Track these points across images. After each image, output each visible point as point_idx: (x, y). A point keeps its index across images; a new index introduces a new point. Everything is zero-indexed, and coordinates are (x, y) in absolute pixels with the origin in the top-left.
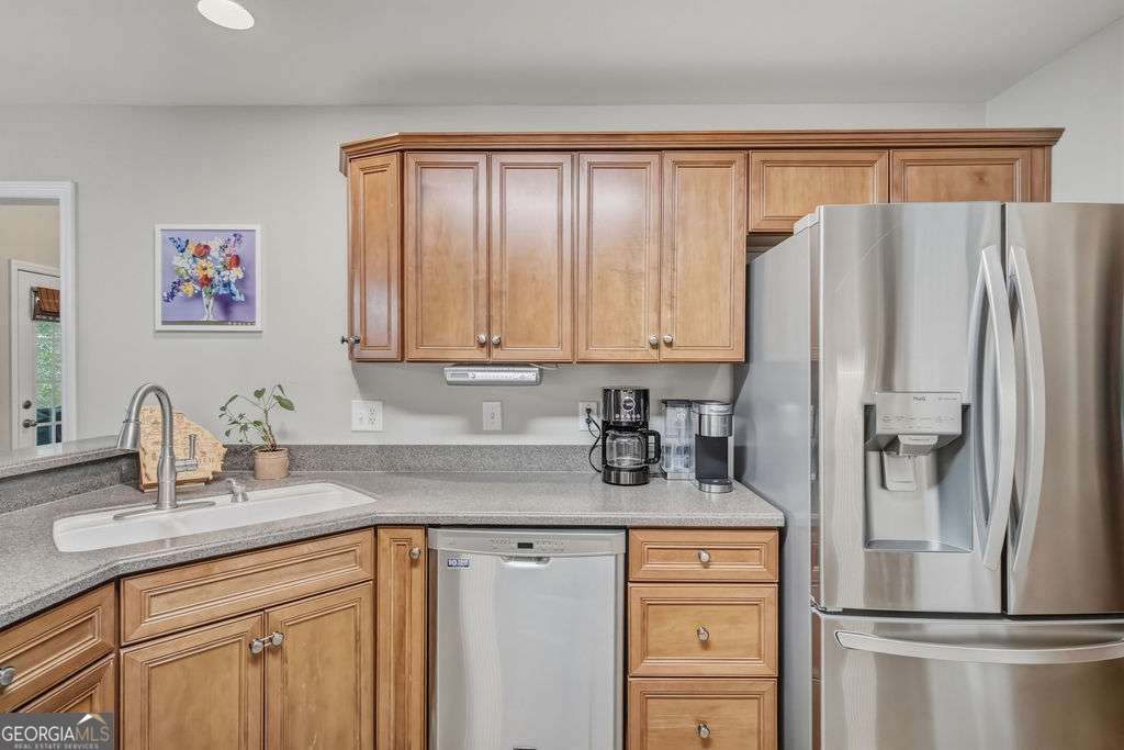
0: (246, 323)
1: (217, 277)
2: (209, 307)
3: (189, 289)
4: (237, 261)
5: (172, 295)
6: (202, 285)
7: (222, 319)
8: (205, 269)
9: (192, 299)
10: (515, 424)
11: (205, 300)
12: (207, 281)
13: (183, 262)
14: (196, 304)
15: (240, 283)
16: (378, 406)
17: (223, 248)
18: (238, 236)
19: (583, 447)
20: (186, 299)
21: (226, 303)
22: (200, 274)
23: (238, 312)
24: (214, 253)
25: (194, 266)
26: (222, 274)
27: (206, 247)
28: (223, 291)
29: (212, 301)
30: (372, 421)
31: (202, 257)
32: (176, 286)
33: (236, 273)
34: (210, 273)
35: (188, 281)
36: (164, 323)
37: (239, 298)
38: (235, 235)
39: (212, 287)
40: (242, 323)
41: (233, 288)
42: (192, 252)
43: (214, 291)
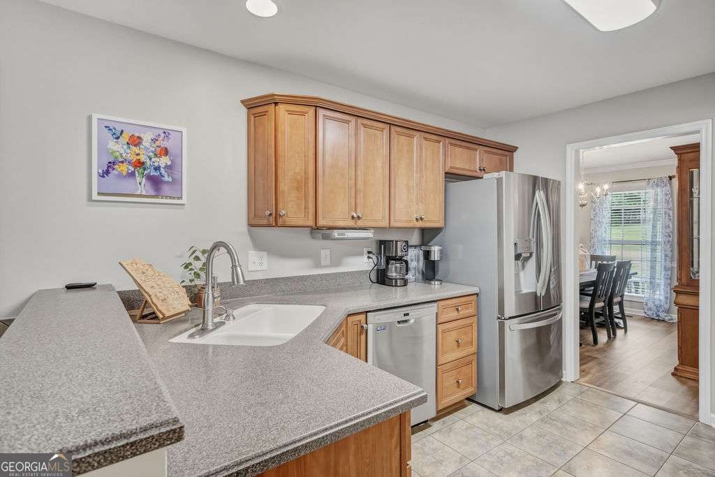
0: (174, 198)
1: (148, 160)
2: (141, 185)
3: (124, 168)
4: (166, 152)
5: (107, 172)
6: (136, 167)
7: (153, 193)
8: (138, 155)
9: (125, 177)
10: (336, 262)
11: (138, 179)
12: (140, 164)
13: (119, 148)
14: (131, 181)
15: (169, 168)
16: (265, 254)
17: (154, 140)
18: (166, 133)
19: (367, 271)
20: (120, 176)
21: (156, 182)
22: (135, 158)
23: (166, 189)
24: (146, 142)
25: (129, 151)
26: (153, 160)
27: (139, 138)
28: (153, 173)
29: (144, 179)
30: (261, 264)
31: (136, 146)
32: (111, 165)
33: (164, 161)
34: (143, 158)
35: (122, 162)
36: (99, 194)
37: (166, 178)
38: (164, 132)
39: (145, 169)
40: (170, 198)
41: (162, 171)
42: (127, 140)
43: (146, 172)
